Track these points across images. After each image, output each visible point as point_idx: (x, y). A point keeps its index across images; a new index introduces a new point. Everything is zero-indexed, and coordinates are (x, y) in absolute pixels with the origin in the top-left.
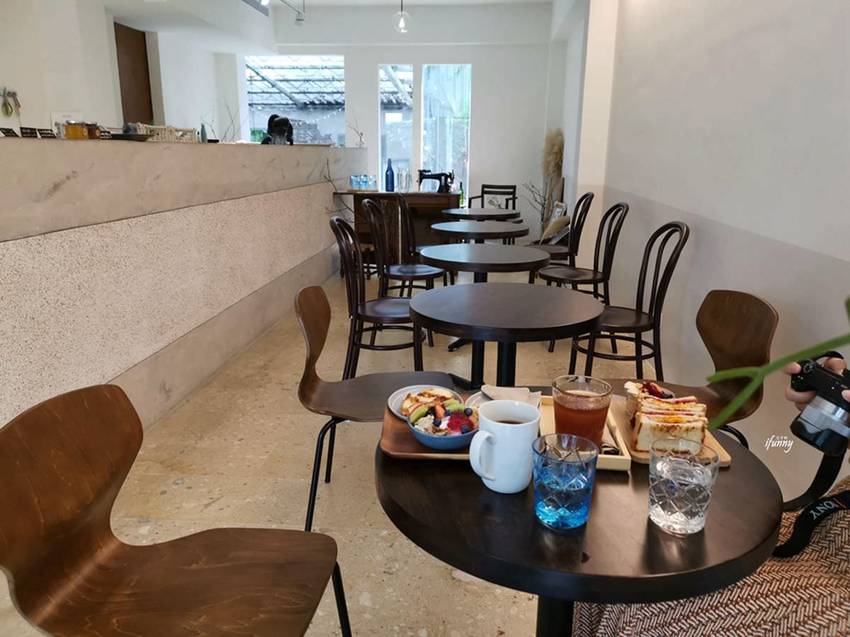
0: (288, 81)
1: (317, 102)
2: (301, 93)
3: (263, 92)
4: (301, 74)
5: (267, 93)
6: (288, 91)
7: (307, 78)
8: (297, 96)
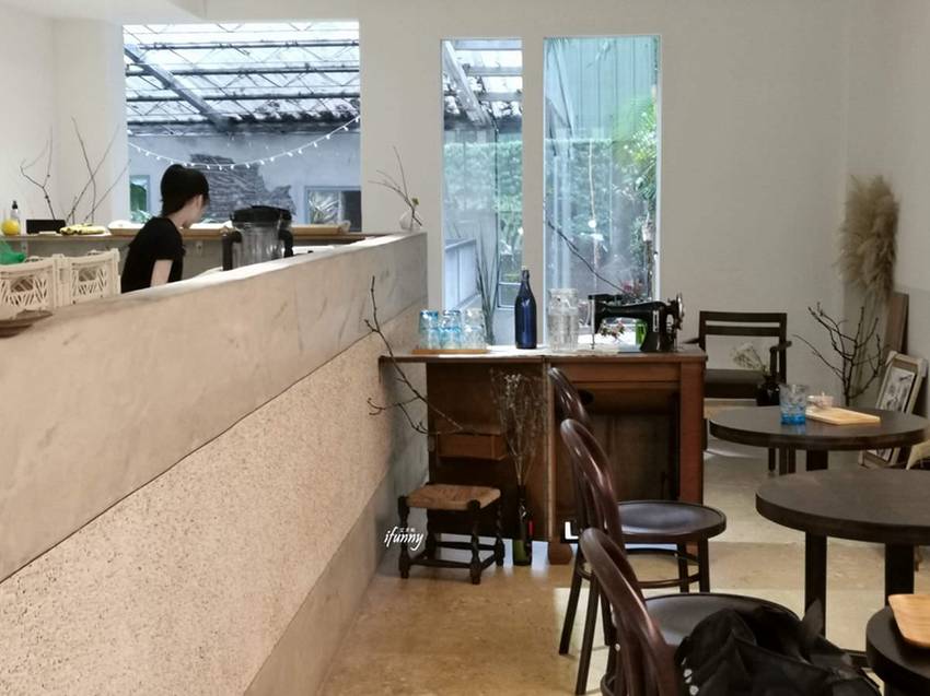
0: (201, 73)
1: (258, 116)
2: (227, 98)
3: (141, 99)
4: (234, 59)
5: (150, 99)
6: (199, 94)
7: (247, 67)
8: (216, 106)
